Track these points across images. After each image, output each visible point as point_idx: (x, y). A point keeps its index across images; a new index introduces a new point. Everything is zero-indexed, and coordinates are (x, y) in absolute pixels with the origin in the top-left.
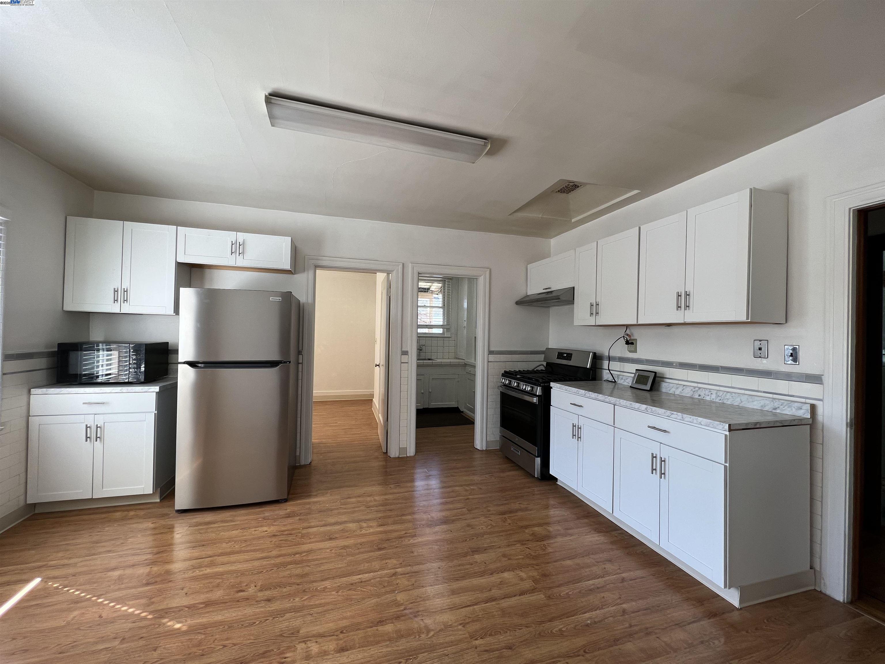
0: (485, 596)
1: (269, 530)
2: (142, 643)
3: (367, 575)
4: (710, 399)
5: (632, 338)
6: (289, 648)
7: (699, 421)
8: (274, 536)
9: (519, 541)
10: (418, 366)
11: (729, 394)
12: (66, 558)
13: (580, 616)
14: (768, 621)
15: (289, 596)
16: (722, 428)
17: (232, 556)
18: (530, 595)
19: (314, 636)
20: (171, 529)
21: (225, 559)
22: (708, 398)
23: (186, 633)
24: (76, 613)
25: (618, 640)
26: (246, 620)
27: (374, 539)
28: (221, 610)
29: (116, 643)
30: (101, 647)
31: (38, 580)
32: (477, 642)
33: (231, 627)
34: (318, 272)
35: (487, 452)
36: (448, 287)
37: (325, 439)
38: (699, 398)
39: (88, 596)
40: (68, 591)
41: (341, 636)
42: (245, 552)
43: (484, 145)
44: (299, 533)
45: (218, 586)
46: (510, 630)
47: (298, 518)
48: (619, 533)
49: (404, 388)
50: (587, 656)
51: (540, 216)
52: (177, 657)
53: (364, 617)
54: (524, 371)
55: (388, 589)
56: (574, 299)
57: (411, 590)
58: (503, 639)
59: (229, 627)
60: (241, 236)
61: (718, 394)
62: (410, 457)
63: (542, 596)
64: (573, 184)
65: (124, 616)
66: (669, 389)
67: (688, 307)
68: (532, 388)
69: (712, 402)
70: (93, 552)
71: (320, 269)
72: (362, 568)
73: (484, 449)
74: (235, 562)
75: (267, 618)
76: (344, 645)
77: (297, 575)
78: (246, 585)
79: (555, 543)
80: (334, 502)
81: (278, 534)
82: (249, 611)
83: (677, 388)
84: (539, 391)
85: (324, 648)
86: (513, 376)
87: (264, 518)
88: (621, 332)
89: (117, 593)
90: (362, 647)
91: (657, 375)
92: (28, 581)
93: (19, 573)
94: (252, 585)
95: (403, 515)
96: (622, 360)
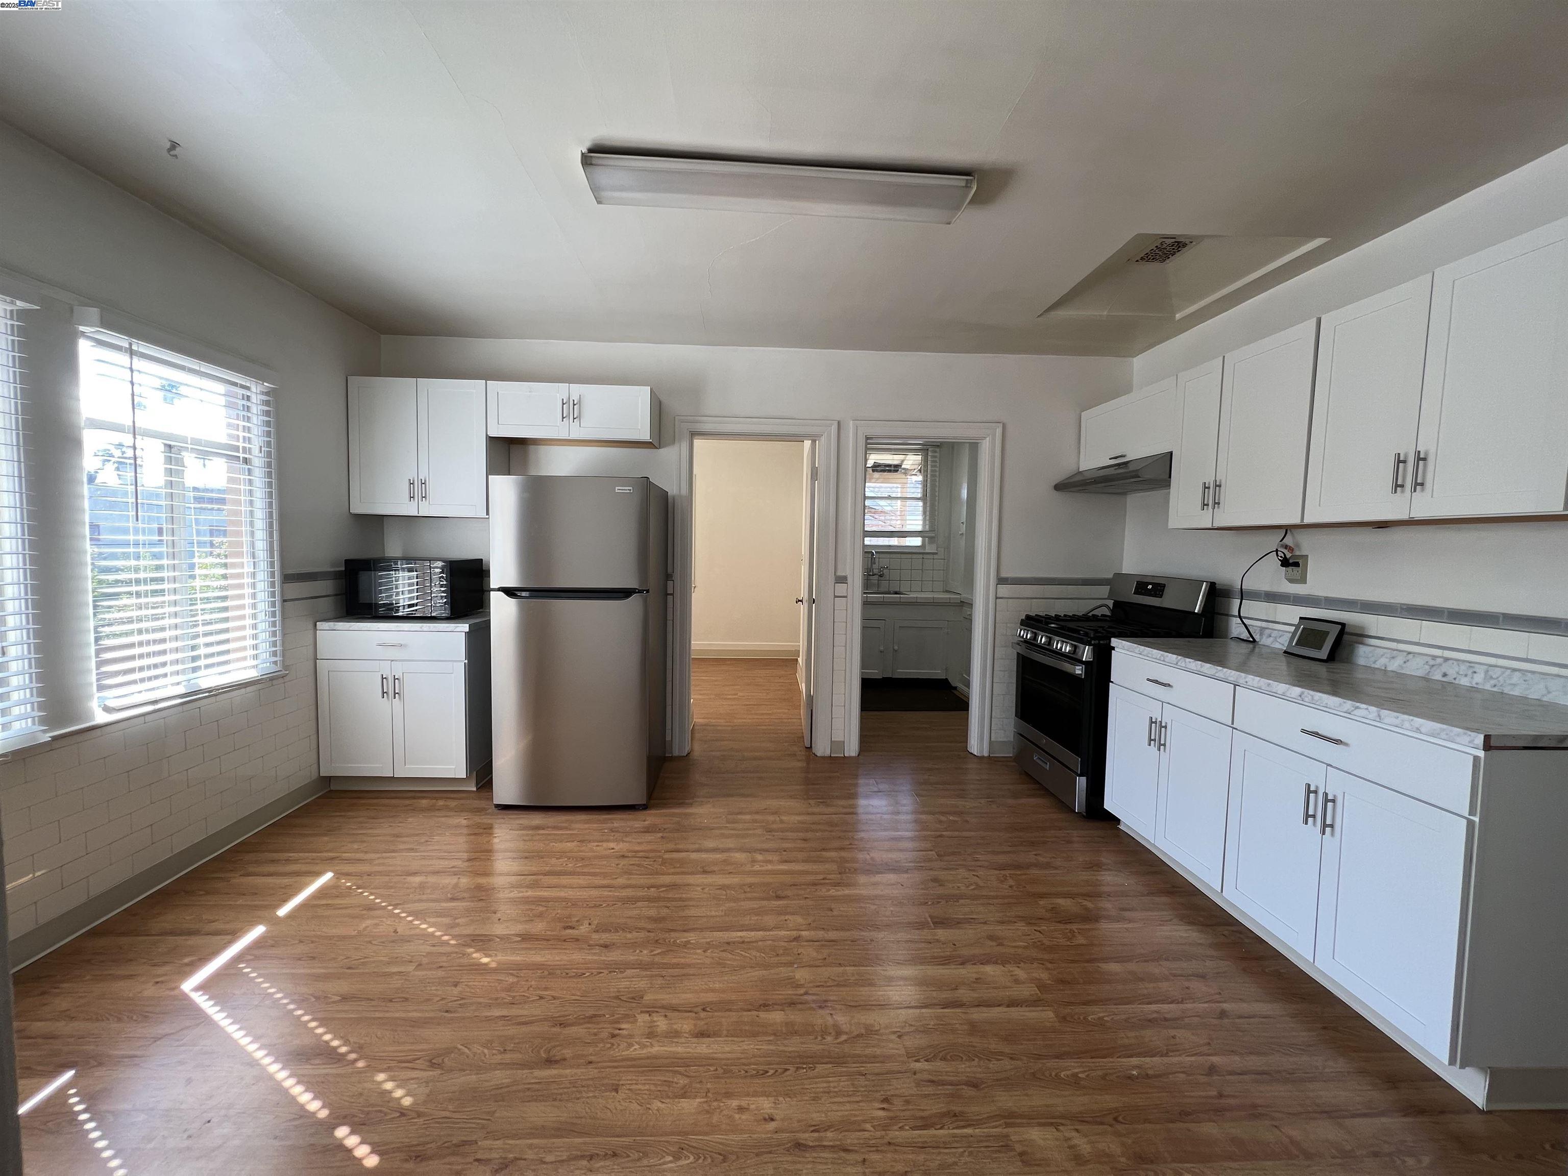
0: (944, 996)
1: (617, 848)
2: (440, 973)
3: (753, 933)
4: (1471, 683)
5: (1297, 553)
6: (626, 1016)
7: (1417, 725)
8: (623, 856)
9: (1022, 918)
10: (866, 603)
11: (1517, 673)
12: (362, 852)
13: (1119, 1059)
14: (1553, 1146)
15: (633, 945)
16: (1469, 742)
17: (561, 877)
18: (1027, 1009)
19: (663, 1007)
20: (488, 829)
21: (553, 880)
22: (1464, 682)
23: (494, 970)
24: (369, 922)
25: (1188, 1114)
26: (572, 969)
27: (771, 880)
28: (541, 949)
29: (411, 968)
30: (395, 969)
31: (329, 875)
32: (918, 1065)
33: (553, 974)
34: (698, 443)
35: (991, 761)
36: (933, 461)
37: (714, 719)
38: (1444, 679)
39: (383, 904)
40: (362, 893)
41: (703, 1014)
42: (579, 874)
43: (966, 187)
44: (660, 857)
45: (541, 915)
46: (980, 1059)
47: (661, 834)
48: (1233, 931)
49: (840, 640)
50: (1119, 1127)
51: (1105, 313)
52: (481, 1000)
53: (739, 994)
54: (1065, 616)
55: (784, 959)
56: (1170, 477)
57: (821, 966)
58: (967, 1069)
59: (550, 974)
60: (576, 390)
61: (1490, 673)
62: (850, 757)
63: (1051, 1014)
64: (1173, 240)
65: (423, 935)
66: (1373, 659)
67: (1422, 484)
68: (1075, 647)
69: (1473, 689)
70: (392, 848)
71: (703, 437)
72: (747, 923)
73: (986, 754)
74: (565, 887)
75: (602, 971)
76: (705, 1027)
77: (649, 918)
78: (578, 921)
79: (1093, 929)
80: (717, 818)
81: (630, 854)
82: (577, 956)
83: (1393, 658)
84: (1087, 653)
85: (675, 1027)
86: (1041, 625)
87: (612, 830)
88: (1273, 541)
89: (417, 904)
90: (732, 1036)
91: (1347, 629)
92: (318, 874)
93: (309, 863)
94: (586, 922)
95: (824, 850)
96: (1272, 597)
